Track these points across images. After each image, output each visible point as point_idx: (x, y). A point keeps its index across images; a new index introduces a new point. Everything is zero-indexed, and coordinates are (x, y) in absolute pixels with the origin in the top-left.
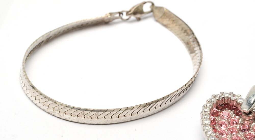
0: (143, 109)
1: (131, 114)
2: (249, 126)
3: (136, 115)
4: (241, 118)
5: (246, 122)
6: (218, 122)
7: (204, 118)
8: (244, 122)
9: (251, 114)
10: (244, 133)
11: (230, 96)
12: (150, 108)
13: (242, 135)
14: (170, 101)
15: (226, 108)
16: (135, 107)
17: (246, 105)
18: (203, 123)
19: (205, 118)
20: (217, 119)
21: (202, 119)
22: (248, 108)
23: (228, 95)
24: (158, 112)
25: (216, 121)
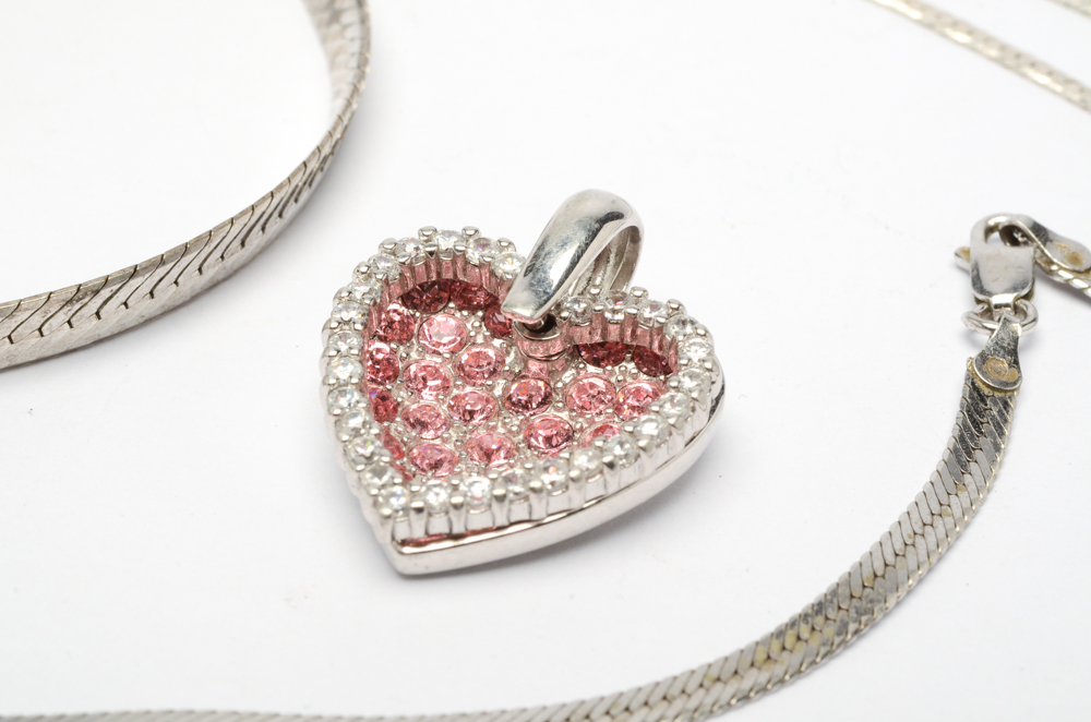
0: (66, 314)
1: (9, 337)
2: (547, 384)
3: (35, 339)
4: (514, 348)
5: (534, 367)
6: (407, 367)
7: (334, 353)
8: (526, 367)
9: (550, 332)
10: (521, 417)
11: (463, 248)
12: (101, 307)
13: (514, 429)
14: (200, 270)
15: (450, 300)
16: (24, 305)
17: (525, 289)
18: (326, 377)
19: (338, 351)
20: (404, 355)
21: (327, 359)
22: (533, 307)
23: (454, 239)
24: (142, 320)
25: (401, 365)
